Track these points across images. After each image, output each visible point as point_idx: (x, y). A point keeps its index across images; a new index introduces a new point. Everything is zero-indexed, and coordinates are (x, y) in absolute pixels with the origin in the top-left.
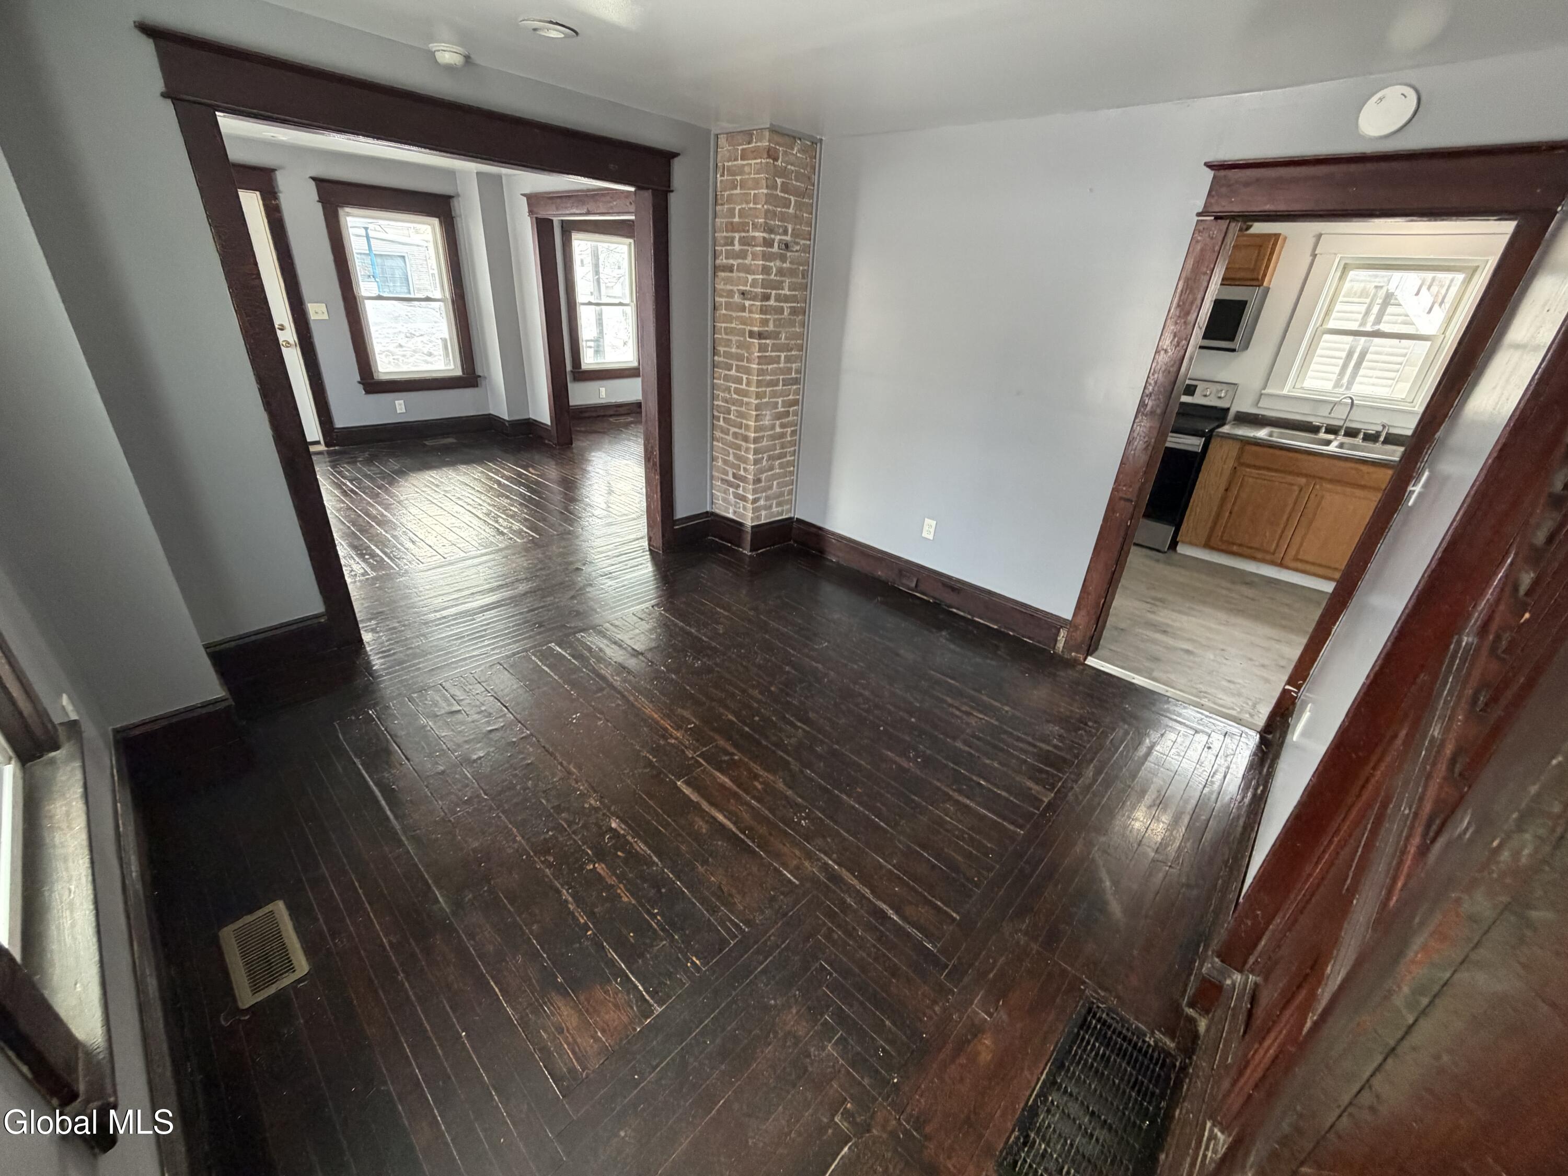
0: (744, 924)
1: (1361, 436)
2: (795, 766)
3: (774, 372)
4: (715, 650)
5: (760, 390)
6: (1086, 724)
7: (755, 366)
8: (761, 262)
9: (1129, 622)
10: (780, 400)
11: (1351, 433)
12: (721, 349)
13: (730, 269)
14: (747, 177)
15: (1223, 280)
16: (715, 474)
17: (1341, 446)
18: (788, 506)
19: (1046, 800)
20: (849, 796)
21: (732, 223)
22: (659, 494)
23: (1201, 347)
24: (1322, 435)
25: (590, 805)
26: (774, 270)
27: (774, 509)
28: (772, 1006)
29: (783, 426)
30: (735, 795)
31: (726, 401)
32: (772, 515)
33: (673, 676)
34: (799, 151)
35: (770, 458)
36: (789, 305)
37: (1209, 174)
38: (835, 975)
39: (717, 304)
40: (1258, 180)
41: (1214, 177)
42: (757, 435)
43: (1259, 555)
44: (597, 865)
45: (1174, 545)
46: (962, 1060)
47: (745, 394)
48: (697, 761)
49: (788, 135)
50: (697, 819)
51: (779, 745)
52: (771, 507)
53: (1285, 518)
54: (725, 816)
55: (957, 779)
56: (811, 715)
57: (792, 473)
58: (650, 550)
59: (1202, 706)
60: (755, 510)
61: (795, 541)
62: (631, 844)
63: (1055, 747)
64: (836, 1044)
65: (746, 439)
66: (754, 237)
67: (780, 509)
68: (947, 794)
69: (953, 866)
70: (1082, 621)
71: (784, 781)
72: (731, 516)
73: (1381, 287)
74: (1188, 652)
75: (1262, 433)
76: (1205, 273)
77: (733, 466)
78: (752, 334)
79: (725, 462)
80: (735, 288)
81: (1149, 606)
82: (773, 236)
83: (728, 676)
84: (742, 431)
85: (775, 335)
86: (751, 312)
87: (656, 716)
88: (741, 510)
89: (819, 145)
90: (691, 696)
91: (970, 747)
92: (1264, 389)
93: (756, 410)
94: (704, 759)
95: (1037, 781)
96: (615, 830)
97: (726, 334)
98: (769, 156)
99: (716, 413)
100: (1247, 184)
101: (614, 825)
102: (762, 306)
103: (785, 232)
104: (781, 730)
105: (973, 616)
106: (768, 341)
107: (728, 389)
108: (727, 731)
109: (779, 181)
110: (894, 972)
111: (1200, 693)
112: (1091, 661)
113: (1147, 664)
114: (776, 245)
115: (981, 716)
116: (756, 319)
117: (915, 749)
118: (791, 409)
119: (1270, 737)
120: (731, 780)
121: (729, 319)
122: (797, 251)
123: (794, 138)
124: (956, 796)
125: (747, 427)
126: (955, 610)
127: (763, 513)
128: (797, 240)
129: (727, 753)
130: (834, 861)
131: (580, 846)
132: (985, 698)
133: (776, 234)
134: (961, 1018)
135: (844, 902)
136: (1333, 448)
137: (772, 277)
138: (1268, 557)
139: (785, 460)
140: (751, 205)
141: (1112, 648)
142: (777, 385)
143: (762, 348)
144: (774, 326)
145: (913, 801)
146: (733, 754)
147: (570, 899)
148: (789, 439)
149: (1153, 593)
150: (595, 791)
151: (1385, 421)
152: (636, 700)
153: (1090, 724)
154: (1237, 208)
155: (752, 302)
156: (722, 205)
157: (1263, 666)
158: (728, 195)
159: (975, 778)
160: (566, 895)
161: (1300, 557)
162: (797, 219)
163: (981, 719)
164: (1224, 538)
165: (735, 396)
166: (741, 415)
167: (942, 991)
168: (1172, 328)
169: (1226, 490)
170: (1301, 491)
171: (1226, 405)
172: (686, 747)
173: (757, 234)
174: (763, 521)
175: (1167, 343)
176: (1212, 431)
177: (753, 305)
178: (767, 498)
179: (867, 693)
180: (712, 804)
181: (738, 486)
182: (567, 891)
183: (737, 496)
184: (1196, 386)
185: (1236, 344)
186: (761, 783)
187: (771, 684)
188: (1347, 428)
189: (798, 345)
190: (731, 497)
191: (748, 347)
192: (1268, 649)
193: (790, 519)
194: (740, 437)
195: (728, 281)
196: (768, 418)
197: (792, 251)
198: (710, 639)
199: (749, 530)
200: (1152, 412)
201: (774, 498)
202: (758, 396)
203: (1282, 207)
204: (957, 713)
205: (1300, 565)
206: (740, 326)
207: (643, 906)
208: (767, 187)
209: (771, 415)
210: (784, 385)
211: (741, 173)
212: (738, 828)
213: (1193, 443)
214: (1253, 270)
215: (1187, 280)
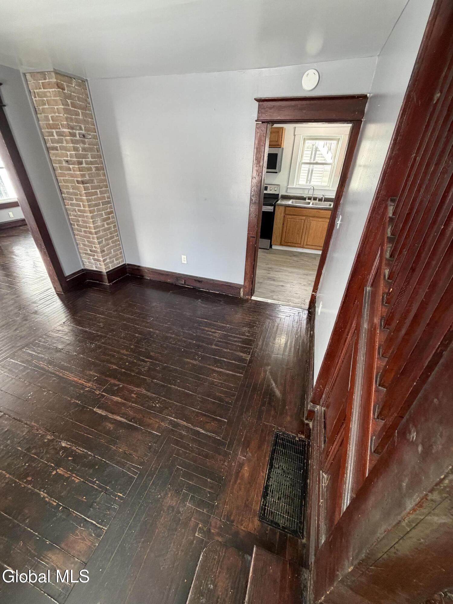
0: (140, 466)
1: (318, 200)
2: (149, 380)
3: (96, 199)
4: (101, 336)
5: (91, 209)
6: (256, 324)
7: (85, 198)
8: (72, 145)
9: (262, 279)
10: (103, 212)
11: (315, 199)
12: (65, 191)
13: (56, 149)
14: (50, 98)
15: (269, 145)
16: (80, 251)
17: (313, 204)
18: (122, 259)
19: (248, 359)
20: (175, 385)
21: (49, 124)
22: (52, 266)
23: (267, 172)
24: (307, 201)
25: (48, 439)
26: (80, 149)
27: (115, 262)
28: (160, 498)
29: (108, 224)
30: (124, 404)
31: (75, 216)
32: (115, 265)
33: (82, 356)
34: (76, 85)
35: (106, 240)
36: (94, 166)
37: (257, 104)
38: (184, 469)
39: (55, 168)
40: (274, 107)
41: (259, 105)
42: (96, 230)
43: (297, 245)
44: (58, 470)
45: (271, 246)
46: (239, 481)
47: (84, 211)
48: (102, 395)
49: (67, 76)
50: (107, 424)
51: (140, 373)
52: (113, 261)
53: (302, 231)
54: (121, 417)
55: (216, 362)
56: (151, 354)
57: (119, 245)
58: (57, 293)
59: (289, 305)
60: (105, 265)
61: (129, 274)
62: (75, 450)
63: (247, 336)
64: (190, 501)
65: (91, 233)
66: (63, 132)
67: (118, 261)
68: (213, 370)
69: (220, 399)
70: (247, 284)
71: (145, 389)
72: (95, 269)
73: (314, 145)
74: (282, 286)
75: (290, 202)
76: (263, 146)
77: (88, 246)
78: (78, 182)
79: (84, 245)
80: (62, 159)
81: (267, 271)
82: (74, 131)
83: (110, 347)
84: (88, 230)
85: (91, 181)
86: (74, 171)
87: (76, 379)
88: (99, 266)
89: (86, 82)
90: (93, 363)
91: (218, 346)
92: (288, 186)
93: (92, 219)
94: (105, 393)
95: (243, 352)
96: (65, 447)
97: (65, 183)
98: (59, 87)
99: (72, 222)
100: (271, 108)
101: (63, 445)
102: (79, 167)
103: (81, 129)
104: (139, 365)
105: (209, 290)
106: (88, 185)
107: (75, 210)
108: (114, 374)
109: (69, 101)
110: (206, 456)
111: (288, 301)
112: (253, 298)
113: (271, 294)
114: (78, 136)
115: (220, 332)
116: (78, 174)
117: (197, 354)
118: (110, 216)
119: (311, 310)
120: (120, 398)
121: (64, 175)
122: (90, 138)
123: (71, 78)
124: (216, 369)
125: (90, 227)
126: (202, 289)
127: (110, 265)
128: (89, 133)
129: (115, 385)
130: (174, 418)
131: (47, 464)
132: (220, 324)
133: (76, 130)
134: (235, 463)
135: (180, 434)
136: (311, 205)
137: (81, 152)
138: (299, 245)
139: (114, 239)
140: (57, 114)
141: (259, 291)
142: (99, 205)
143: (85, 189)
144: (89, 177)
145: (201, 377)
146: (119, 385)
147: (46, 495)
148: (113, 229)
149: (268, 266)
150: (49, 431)
151: (323, 194)
152: (64, 375)
153: (257, 323)
154: (268, 118)
155: (73, 166)
156: (41, 114)
157: (304, 285)
158: (42, 109)
159: (222, 359)
160: (43, 494)
161: (308, 244)
162: (85, 122)
163: (220, 333)
164: (285, 241)
165: (79, 213)
166: (84, 222)
167: (226, 455)
168: (256, 168)
169: (283, 224)
170: (304, 221)
171: (278, 193)
172: (95, 390)
173: (65, 130)
174: (111, 269)
175: (255, 174)
176: (275, 203)
177: (74, 167)
178: (110, 258)
179: (173, 336)
180: (113, 413)
181: (94, 255)
182: (43, 492)
183: (95, 260)
184: (267, 187)
185: (277, 170)
186: (135, 394)
187: (131, 344)
188: (313, 197)
189: (104, 185)
190: (92, 260)
191: (77, 188)
192: (304, 279)
193: (124, 264)
194: (88, 233)
195: (57, 155)
196: (99, 221)
197: (87, 138)
198: (97, 331)
199: (105, 274)
200: (255, 203)
201: (114, 257)
202: (91, 212)
203: (283, 118)
204: (211, 333)
205: (309, 247)
206: (71, 178)
207: (87, 480)
208: (63, 105)
209: (100, 220)
210: (103, 205)
211: (46, 96)
212: (128, 420)
213: (270, 209)
214: (277, 141)
215: (257, 149)
